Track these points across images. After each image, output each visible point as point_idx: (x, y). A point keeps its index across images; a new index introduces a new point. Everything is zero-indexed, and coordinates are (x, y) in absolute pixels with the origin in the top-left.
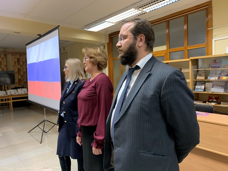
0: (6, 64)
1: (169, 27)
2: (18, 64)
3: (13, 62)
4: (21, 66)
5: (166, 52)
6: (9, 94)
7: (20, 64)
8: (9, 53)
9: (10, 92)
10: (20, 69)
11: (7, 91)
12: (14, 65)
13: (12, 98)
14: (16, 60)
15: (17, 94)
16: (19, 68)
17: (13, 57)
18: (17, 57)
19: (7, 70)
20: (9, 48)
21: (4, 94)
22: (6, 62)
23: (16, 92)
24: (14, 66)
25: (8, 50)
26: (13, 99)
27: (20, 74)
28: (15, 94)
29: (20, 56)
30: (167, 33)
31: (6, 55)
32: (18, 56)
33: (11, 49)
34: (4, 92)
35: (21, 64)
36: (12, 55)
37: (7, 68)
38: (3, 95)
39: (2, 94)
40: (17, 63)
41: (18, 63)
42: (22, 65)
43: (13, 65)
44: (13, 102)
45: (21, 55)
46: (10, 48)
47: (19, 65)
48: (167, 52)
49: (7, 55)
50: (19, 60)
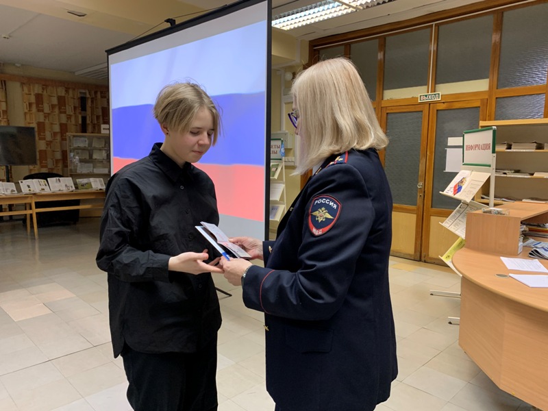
0: (5, 109)
1: (501, 30)
2: (39, 111)
3: (25, 104)
4: (47, 116)
5: (487, 97)
6: (25, 190)
7: (42, 111)
8: (13, 78)
9: (29, 187)
10: (43, 123)
11: (21, 184)
12: (26, 111)
13: (36, 203)
14: (33, 99)
15: (47, 191)
16: (42, 120)
17: (26, 89)
18: (36, 92)
19: (9, 124)
20: (14, 65)
21: (13, 191)
22: (6, 102)
23: (44, 187)
24: (28, 116)
25: (10, 70)
26: (38, 205)
27: (44, 139)
28: (43, 193)
29: (43, 89)
30: (495, 43)
31: (5, 81)
32: (37, 89)
33: (19, 67)
34: (12, 186)
35: (47, 109)
36: (22, 84)
37: (8, 121)
38: (8, 193)
39: (7, 190)
40: (34, 109)
41: (37, 106)
42: (49, 114)
43: (25, 113)
44: (37, 213)
45: (47, 86)
46: (18, 65)
47: (41, 113)
48: (490, 96)
49: (7, 84)
50: (42, 98)
